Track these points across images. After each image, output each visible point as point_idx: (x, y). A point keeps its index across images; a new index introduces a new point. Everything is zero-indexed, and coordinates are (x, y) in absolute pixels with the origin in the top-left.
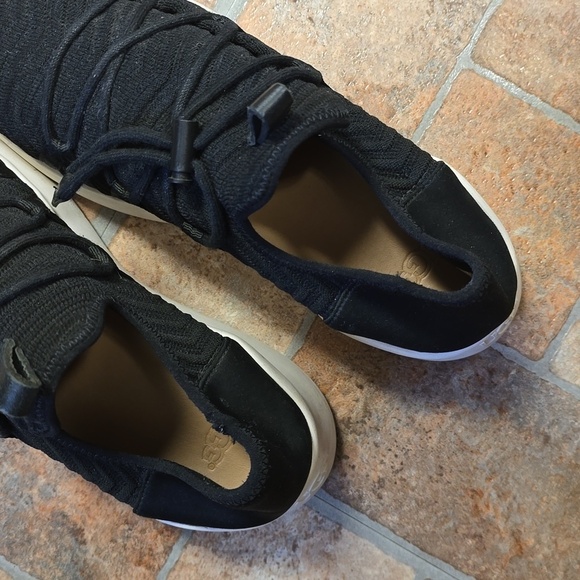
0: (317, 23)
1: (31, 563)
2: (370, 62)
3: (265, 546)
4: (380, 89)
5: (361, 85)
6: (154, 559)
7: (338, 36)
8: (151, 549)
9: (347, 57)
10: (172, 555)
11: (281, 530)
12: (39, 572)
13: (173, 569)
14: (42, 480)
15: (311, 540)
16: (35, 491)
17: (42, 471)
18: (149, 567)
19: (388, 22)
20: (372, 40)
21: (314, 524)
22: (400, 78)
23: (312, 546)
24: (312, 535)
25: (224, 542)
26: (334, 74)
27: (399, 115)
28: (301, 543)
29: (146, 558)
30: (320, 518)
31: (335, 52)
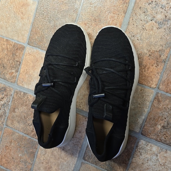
0: (139, 40)
1: (101, 165)
2: (153, 46)
3: (150, 156)
4: (157, 51)
5: (152, 51)
6: (126, 162)
7: (145, 42)
8: (125, 160)
9: (148, 46)
10: (130, 160)
11: (153, 152)
12: (102, 167)
13: (131, 164)
15: (160, 154)
18: (125, 164)
19: (155, 36)
20: (152, 41)
21: (161, 150)
22: (161, 48)
23: (161, 155)
24: (160, 153)
26: (145, 50)
27: (162, 56)
28: (158, 155)
29: (124, 162)
30: (162, 149)
31: (145, 45)
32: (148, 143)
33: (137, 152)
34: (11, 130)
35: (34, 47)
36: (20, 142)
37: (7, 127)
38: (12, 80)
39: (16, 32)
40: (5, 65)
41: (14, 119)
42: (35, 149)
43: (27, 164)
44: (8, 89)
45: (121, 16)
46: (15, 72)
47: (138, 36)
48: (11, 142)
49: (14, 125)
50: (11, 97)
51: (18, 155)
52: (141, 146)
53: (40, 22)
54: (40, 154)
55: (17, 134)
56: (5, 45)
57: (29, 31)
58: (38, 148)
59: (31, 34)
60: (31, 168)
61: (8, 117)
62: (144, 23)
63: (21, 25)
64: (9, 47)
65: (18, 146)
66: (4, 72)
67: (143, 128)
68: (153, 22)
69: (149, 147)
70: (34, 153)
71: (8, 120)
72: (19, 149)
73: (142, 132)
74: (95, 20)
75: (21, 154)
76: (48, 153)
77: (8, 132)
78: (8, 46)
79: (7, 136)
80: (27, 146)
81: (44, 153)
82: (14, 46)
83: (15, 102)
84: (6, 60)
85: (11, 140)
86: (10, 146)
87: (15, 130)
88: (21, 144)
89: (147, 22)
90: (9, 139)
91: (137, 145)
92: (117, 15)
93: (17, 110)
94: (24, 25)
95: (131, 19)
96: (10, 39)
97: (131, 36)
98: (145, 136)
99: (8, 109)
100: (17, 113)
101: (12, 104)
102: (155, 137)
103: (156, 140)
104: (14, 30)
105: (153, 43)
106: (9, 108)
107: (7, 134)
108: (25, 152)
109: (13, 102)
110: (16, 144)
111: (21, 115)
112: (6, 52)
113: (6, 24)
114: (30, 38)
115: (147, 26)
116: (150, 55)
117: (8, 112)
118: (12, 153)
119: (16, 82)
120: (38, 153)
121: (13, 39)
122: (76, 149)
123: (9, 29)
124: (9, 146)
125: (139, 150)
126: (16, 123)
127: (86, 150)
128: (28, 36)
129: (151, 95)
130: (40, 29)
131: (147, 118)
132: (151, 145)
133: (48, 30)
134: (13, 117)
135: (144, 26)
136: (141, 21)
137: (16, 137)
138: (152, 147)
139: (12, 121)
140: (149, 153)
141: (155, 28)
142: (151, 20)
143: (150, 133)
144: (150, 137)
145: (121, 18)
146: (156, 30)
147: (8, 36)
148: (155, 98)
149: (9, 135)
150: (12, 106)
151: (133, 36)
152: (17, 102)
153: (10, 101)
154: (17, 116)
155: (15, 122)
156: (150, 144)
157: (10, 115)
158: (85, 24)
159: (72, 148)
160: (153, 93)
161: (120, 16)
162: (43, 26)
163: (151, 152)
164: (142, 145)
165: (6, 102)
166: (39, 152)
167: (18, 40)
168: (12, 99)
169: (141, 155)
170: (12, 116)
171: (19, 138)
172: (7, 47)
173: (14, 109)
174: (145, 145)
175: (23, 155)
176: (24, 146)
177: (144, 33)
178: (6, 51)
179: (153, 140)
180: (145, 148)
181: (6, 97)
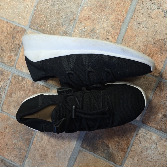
0: (145, 28)
1: (99, 153)
2: (158, 34)
3: (150, 145)
4: (161, 39)
5: (157, 39)
6: (125, 150)
7: (150, 30)
8: (124, 148)
9: (153, 34)
10: (129, 149)
11: (153, 141)
12: (100, 155)
13: (130, 152)
14: (98, 135)
15: (160, 142)
16: (97, 138)
17: (98, 133)
18: (124, 152)
19: (161, 25)
20: (158, 29)
21: (160, 139)
22: (166, 37)
23: (160, 144)
24: (160, 141)
25: (140, 145)
26: (150, 38)
28: (158, 143)
29: (123, 150)
30: (161, 137)
31: (150, 33)
32: (148, 131)
33: (136, 140)
34: (7, 115)
35: (36, 30)
36: (16, 128)
37: (2, 112)
38: (10, 64)
39: (17, 15)
40: (4, 48)
41: (10, 104)
42: (30, 136)
43: (22, 151)
44: (5, 73)
45: (128, 3)
46: (14, 55)
47: (144, 23)
48: (6, 128)
49: (10, 111)
50: (8, 81)
51: (12, 142)
52: (141, 135)
53: (43, 5)
54: (36, 141)
55: (13, 120)
56: (5, 28)
57: (32, 14)
58: (34, 135)
59: (33, 17)
60: (26, 156)
61: (4, 102)
62: (150, 11)
63: (23, 7)
64: (9, 30)
65: (13, 133)
66: (2, 56)
67: (144, 116)
68: (159, 10)
69: (149, 136)
70: (30, 139)
71: (3, 105)
72: (13, 135)
73: (142, 120)
74: (101, 6)
75: (15, 141)
76: (45, 140)
77: (3, 118)
78: (8, 28)
79: (2, 121)
80: (22, 132)
81: (40, 140)
82: (14, 29)
83: (13, 87)
84: (5, 43)
85: (5, 126)
86: (5, 132)
87: (10, 116)
88: (16, 130)
89: (154, 10)
90: (3, 125)
91: (137, 133)
92: (123, 1)
93: (14, 95)
94: (26, 8)
95: (138, 6)
96: (10, 22)
97: (137, 24)
98: (146, 124)
99: (4, 93)
100: (13, 98)
101: (9, 89)
102: (155, 125)
103: (157, 129)
104: (15, 12)
105: (158, 32)
106: (6, 92)
107: (2, 119)
108: (21, 139)
109: (10, 86)
110: (11, 130)
111: (18, 100)
112: (5, 35)
113: (7, 5)
114: (32, 21)
115: (153, 14)
116: (154, 43)
117: (4, 97)
118: (6, 139)
119: (15, 65)
120: (33, 140)
121: (14, 22)
122: (74, 136)
123: (10, 11)
124: (3, 131)
125: (138, 138)
126: (13, 108)
127: (85, 137)
128: (30, 19)
129: (154, 83)
130: (43, 13)
131: (148, 106)
132: (151, 134)
133: (52, 14)
134: (9, 102)
135: (150, 14)
136: (147, 9)
137: (11, 123)
138: (152, 135)
139: (8, 106)
140: (148, 141)
141: (160, 17)
142: (158, 9)
143: (151, 122)
144: (151, 126)
145: (127, 5)
146: (162, 19)
147: (8, 18)
148: (158, 86)
149: (4, 120)
150: (9, 91)
151: (139, 24)
152: (15, 87)
153: (6, 85)
154: (13, 101)
155: (11, 108)
156: (150, 132)
157: (6, 99)
158: (91, 10)
159: (70, 135)
160: (156, 81)
161: (126, 3)
162: (46, 10)
163: (151, 140)
164: (142, 133)
165: (2, 86)
166: (35, 139)
167: (19, 23)
168: (9, 83)
169: (141, 143)
170: (8, 100)
171: (14, 124)
172: (7, 30)
173: (11, 94)
174: (145, 133)
175: (17, 141)
176: (20, 133)
177: (150, 21)
178: (6, 33)
179: (153, 128)
180: (145, 136)
181: (3, 81)
